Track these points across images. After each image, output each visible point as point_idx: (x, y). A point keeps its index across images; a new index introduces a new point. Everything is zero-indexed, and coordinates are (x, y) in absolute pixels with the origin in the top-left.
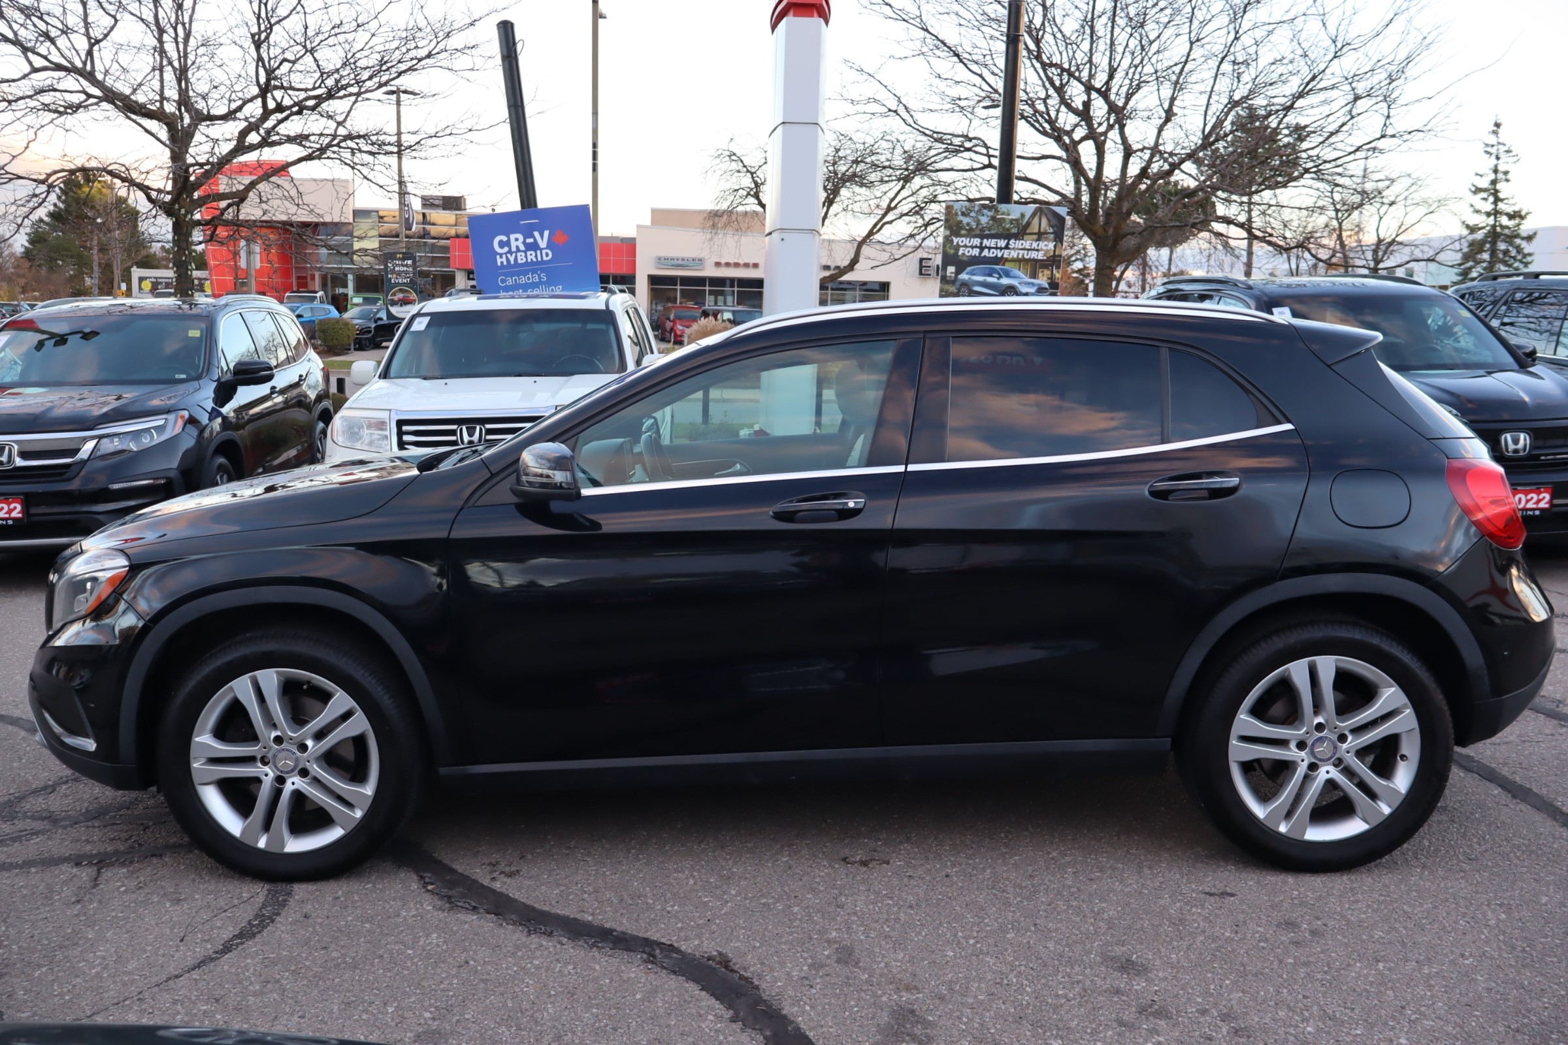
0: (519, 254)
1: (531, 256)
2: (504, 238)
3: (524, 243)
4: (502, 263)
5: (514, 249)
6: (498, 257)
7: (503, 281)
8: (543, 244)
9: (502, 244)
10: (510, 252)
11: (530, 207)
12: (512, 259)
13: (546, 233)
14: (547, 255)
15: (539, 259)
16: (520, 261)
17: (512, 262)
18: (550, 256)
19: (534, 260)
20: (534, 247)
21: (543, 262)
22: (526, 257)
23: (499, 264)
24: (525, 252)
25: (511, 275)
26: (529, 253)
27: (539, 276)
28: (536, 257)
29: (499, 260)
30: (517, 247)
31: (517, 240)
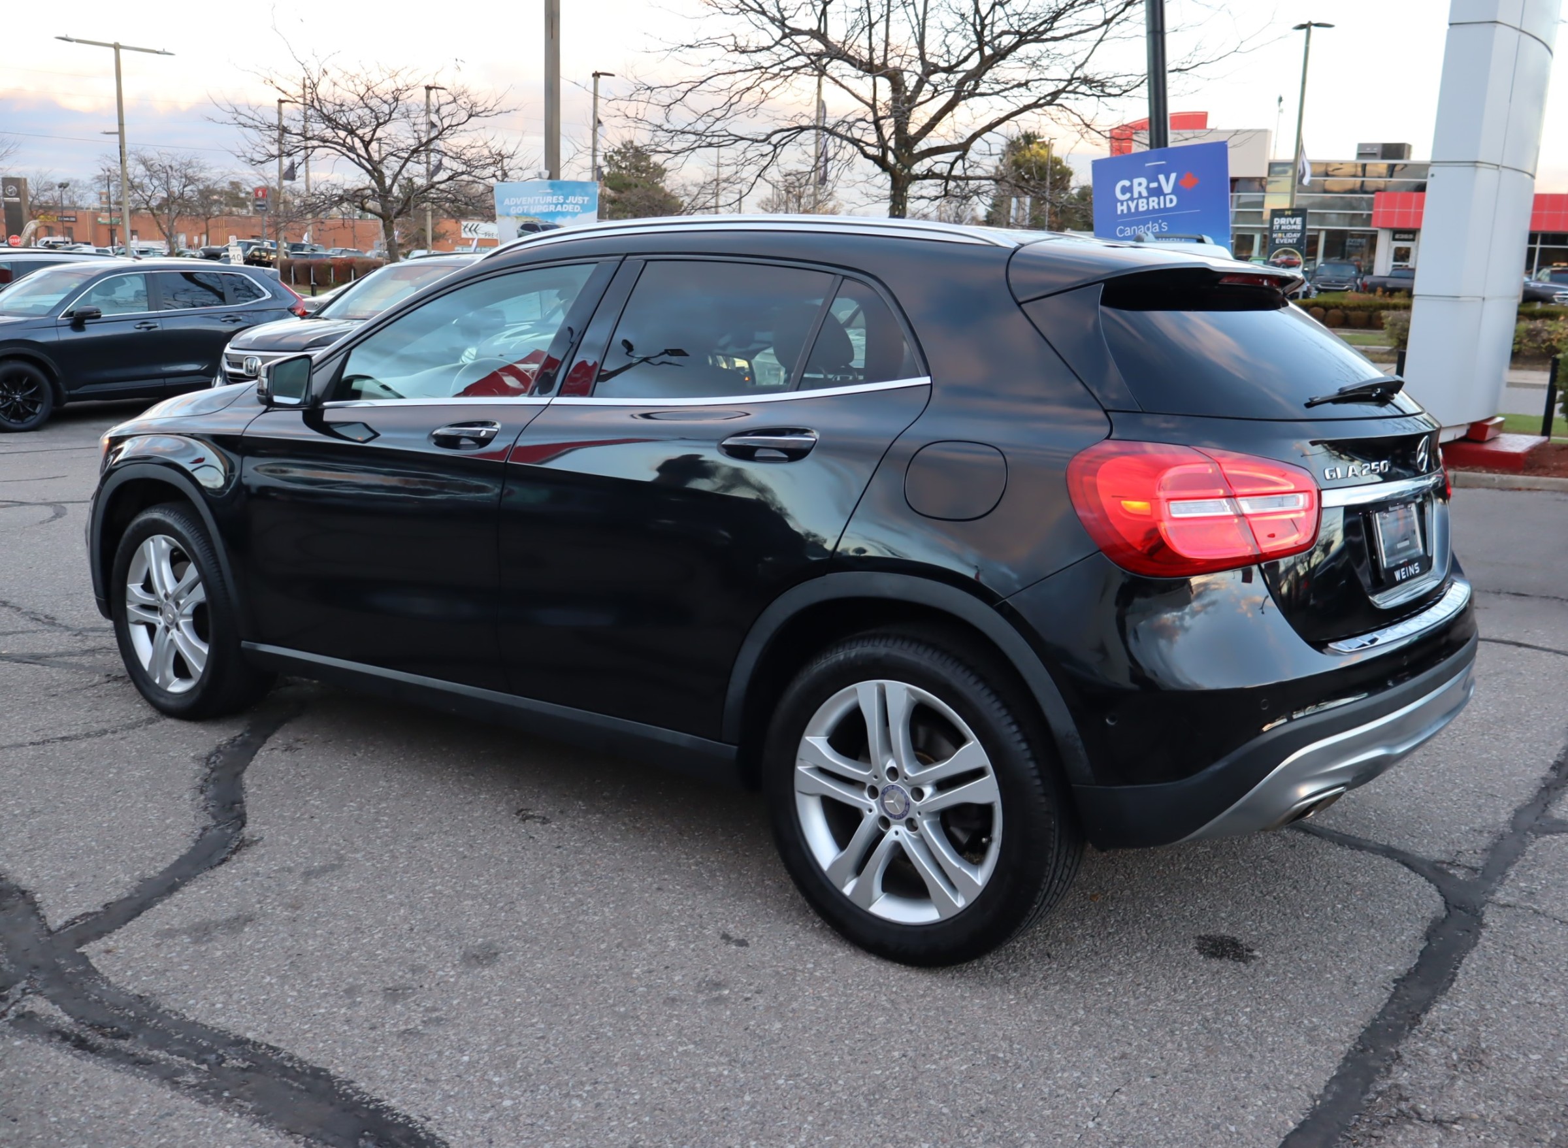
0: (1140, 201)
1: (1154, 203)
2: (1127, 183)
3: (1148, 188)
4: (1122, 211)
5: (1136, 195)
6: (1119, 204)
7: (1122, 231)
8: (1167, 188)
9: (1124, 190)
10: (1132, 199)
11: (1159, 146)
12: (1133, 206)
13: (1173, 176)
14: (1171, 201)
15: (1162, 206)
16: (1141, 209)
17: (1133, 210)
18: (1175, 202)
19: (1157, 207)
20: (1158, 192)
21: (1166, 209)
22: (1148, 204)
23: (1119, 212)
24: (1147, 198)
25: (1130, 224)
26: (1151, 199)
27: (1160, 225)
28: (1159, 204)
29: (1119, 208)
30: (1140, 193)
31: (1140, 184)
